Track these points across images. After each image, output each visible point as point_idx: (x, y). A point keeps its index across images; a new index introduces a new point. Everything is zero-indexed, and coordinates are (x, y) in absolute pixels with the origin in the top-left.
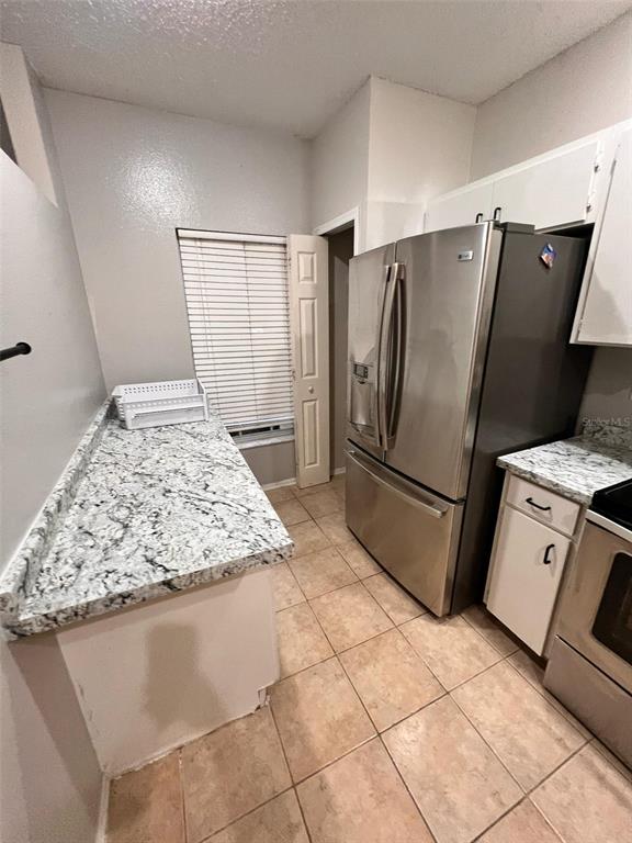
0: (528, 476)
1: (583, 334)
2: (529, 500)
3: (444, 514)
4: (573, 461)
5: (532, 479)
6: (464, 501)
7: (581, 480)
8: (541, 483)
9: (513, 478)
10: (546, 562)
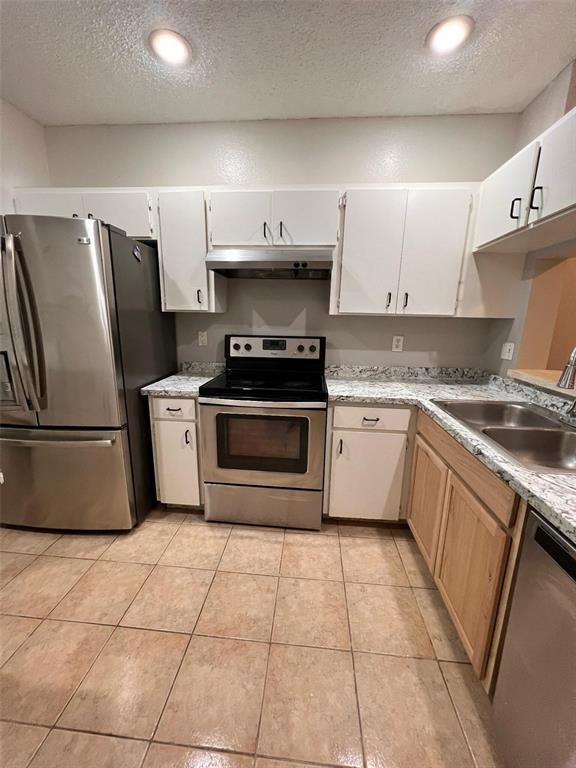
0: (163, 394)
1: (168, 306)
2: (168, 409)
3: (113, 442)
4: (183, 381)
5: (166, 396)
6: (125, 426)
7: (191, 387)
8: (172, 395)
9: (155, 400)
10: (187, 442)
